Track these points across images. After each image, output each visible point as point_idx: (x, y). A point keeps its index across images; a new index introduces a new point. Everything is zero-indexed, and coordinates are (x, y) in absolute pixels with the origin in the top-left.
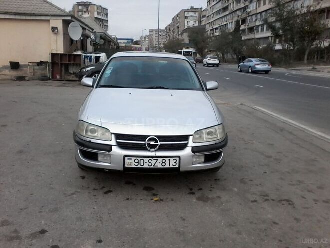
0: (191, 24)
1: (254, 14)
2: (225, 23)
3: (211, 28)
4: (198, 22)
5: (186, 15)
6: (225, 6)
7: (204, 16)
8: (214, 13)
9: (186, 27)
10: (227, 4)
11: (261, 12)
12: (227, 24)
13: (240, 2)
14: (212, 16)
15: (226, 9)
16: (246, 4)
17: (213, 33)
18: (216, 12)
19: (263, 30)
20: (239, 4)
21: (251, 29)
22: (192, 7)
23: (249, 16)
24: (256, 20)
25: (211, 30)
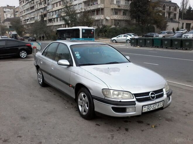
0: (9, 16)
1: (51, 12)
2: (33, 16)
3: (24, 19)
4: (13, 15)
5: (4, 10)
6: (31, 6)
7: (17, 12)
8: (25, 10)
9: (5, 18)
10: (33, 5)
11: (55, 11)
12: (35, 17)
13: (41, 5)
14: (24, 12)
15: (32, 8)
16: (46, 6)
17: (26, 22)
18: (26, 9)
19: (57, 21)
20: (41, 6)
21: (50, 20)
22: (8, 6)
23: (48, 13)
24: (53, 15)
25: (24, 20)
